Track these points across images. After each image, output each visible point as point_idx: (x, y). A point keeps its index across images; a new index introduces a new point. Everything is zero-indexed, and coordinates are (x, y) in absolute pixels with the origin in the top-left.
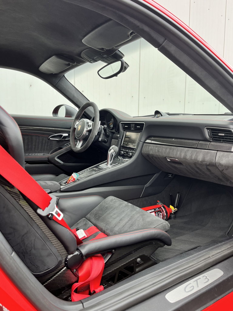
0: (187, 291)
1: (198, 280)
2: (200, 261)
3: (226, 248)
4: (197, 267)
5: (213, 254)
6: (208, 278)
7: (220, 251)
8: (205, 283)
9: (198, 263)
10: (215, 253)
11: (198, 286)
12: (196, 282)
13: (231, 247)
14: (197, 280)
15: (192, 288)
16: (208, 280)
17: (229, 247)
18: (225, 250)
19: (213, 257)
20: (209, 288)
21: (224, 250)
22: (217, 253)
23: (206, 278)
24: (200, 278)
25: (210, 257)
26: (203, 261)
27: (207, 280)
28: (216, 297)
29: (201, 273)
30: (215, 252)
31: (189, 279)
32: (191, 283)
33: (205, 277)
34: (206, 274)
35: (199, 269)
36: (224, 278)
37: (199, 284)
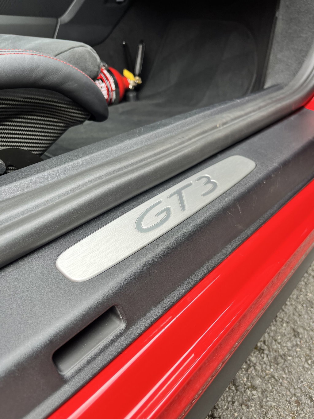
0: (144, 228)
1: (183, 191)
2: (190, 139)
3: (256, 107)
4: (179, 154)
5: (224, 120)
6: (212, 180)
7: (242, 113)
8: (204, 195)
9: (183, 142)
10: (228, 119)
11: (183, 208)
12: (176, 197)
13: (265, 106)
14: (179, 192)
15: (163, 215)
16: (215, 185)
17: (262, 104)
18: (254, 111)
19: (225, 126)
20: (218, 207)
21: (250, 112)
22: (235, 119)
23: (209, 181)
24: (190, 184)
25: (215, 127)
26: (197, 138)
27: (210, 186)
28: (241, 232)
29: (192, 172)
30: (228, 116)
31: (156, 192)
32: (160, 202)
33: (204, 180)
34: (207, 172)
35: (186, 158)
36: (260, 176)
37: (185, 201)
